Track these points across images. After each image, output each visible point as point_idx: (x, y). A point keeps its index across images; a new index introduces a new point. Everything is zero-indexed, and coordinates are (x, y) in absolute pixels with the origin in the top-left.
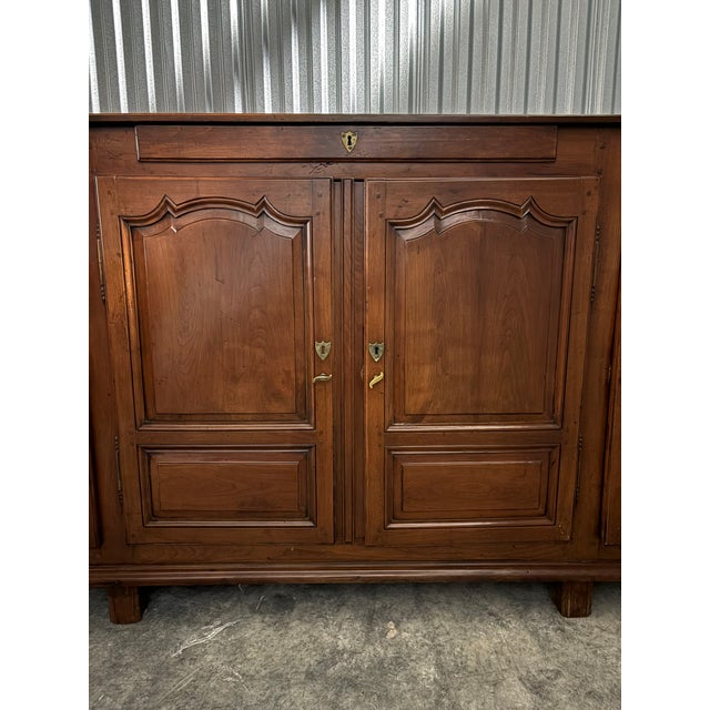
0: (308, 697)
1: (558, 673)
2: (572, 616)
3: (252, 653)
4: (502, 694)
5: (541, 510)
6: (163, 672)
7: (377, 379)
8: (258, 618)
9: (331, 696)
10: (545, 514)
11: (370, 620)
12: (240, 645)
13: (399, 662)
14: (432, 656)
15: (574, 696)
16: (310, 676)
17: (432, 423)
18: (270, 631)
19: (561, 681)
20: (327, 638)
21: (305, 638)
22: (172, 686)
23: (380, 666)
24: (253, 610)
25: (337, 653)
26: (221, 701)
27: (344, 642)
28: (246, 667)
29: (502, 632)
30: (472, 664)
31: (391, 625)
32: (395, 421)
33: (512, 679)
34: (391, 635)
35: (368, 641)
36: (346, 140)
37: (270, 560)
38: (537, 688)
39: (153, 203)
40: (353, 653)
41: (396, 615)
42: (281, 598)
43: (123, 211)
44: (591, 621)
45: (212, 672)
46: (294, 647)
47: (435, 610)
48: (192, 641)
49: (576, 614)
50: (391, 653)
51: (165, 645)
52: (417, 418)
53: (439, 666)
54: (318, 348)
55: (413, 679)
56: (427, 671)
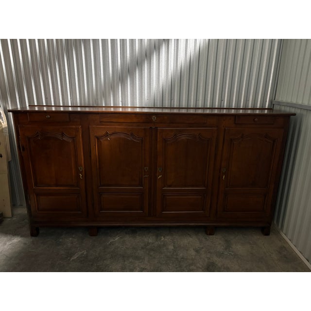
0: (142, 253)
1: (203, 248)
3: (127, 243)
4: (189, 252)
5: (201, 209)
6: (106, 247)
7: (160, 177)
8: (128, 235)
9: (147, 252)
10: (203, 210)
11: (157, 236)
12: (124, 242)
13: (164, 245)
14: (173, 244)
15: (205, 252)
16: (142, 248)
17: (175, 187)
18: (131, 238)
19: (203, 249)
20: (146, 240)
21: (141, 240)
22: (109, 250)
23: (159, 246)
24: (126, 234)
25: (149, 244)
26: (121, 253)
27: (150, 241)
28: (126, 246)
29: (191, 239)
30: (182, 246)
31: (162, 237)
32: (164, 186)
33: (191, 249)
34: (162, 239)
35: (156, 241)
36: (153, 118)
37: (132, 221)
38: (197, 251)
39: (104, 133)
40: (153, 243)
41: (164, 235)
42: (134, 231)
43: (96, 135)
44: (214, 236)
45: (118, 247)
46: (138, 242)
47: (174, 234)
48: (112, 240)
49: (210, 234)
50: (162, 243)
51: (105, 241)
52: (170, 186)
53: (174, 246)
54: (145, 169)
55: (168, 249)
56: (171, 247)
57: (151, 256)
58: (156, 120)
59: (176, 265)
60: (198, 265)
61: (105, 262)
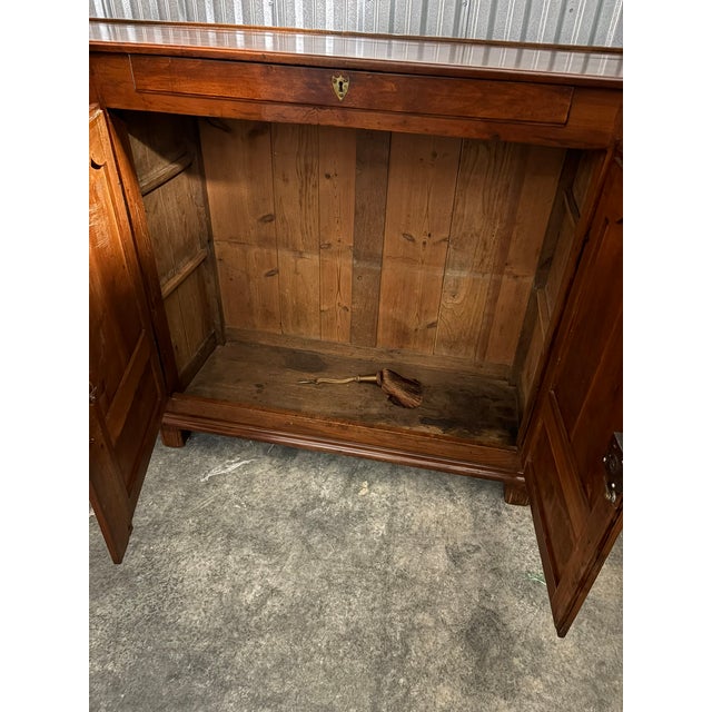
0: (288, 531)
1: (477, 549)
2: (512, 503)
3: (257, 488)
4: (428, 556)
6: (193, 491)
8: (268, 459)
9: (304, 533)
11: (351, 476)
12: (250, 480)
13: (361, 516)
14: (387, 516)
15: (481, 569)
16: (294, 514)
18: (273, 473)
19: (477, 555)
20: (314, 486)
21: (298, 483)
22: (197, 504)
23: (347, 518)
24: (265, 453)
25: (318, 499)
26: (229, 521)
27: (325, 493)
28: (250, 499)
29: (450, 507)
30: (415, 528)
31: (365, 484)
33: (440, 547)
34: (362, 492)
35: (343, 495)
38: (455, 557)
40: (330, 502)
41: (372, 476)
45: (227, 498)
47: (404, 478)
48: (217, 471)
49: (516, 503)
50: (357, 508)
51: (198, 470)
53: (390, 525)
55: (366, 532)
56: (379, 527)
57: (309, 547)
59: (374, 599)
60: (444, 613)
61: (175, 542)
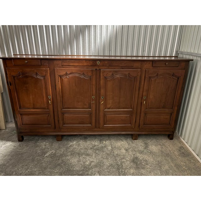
0: (91, 151)
1: (130, 148)
3: (81, 145)
4: (121, 151)
5: (129, 123)
6: (67, 148)
7: (102, 102)
8: (82, 140)
9: (94, 151)
10: (130, 124)
11: (101, 141)
12: (79, 144)
13: (105, 147)
15: (132, 151)
16: (91, 148)
17: (111, 109)
18: (84, 142)
19: (131, 149)
20: (93, 143)
21: (90, 143)
22: (69, 150)
23: (102, 147)
24: (80, 139)
25: (95, 145)
26: (77, 152)
28: (81, 147)
29: (122, 142)
30: (117, 147)
31: (104, 141)
32: (105, 109)
33: (123, 149)
34: (104, 143)
35: (100, 144)
36: (98, 63)
37: (84, 131)
38: (126, 150)
39: (64, 73)
40: (98, 145)
41: (105, 140)
42: (85, 137)
43: (59, 74)
44: (137, 141)
45: (75, 148)
46: (88, 145)
47: (112, 139)
48: (71, 144)
49: (135, 139)
50: (104, 145)
51: (67, 144)
52: (109, 108)
53: (112, 147)
54: (92, 97)
55: (107, 149)
56: (110, 148)
57: (97, 153)
58: (99, 64)
59: (113, 159)
60: (127, 159)
61: (67, 157)
